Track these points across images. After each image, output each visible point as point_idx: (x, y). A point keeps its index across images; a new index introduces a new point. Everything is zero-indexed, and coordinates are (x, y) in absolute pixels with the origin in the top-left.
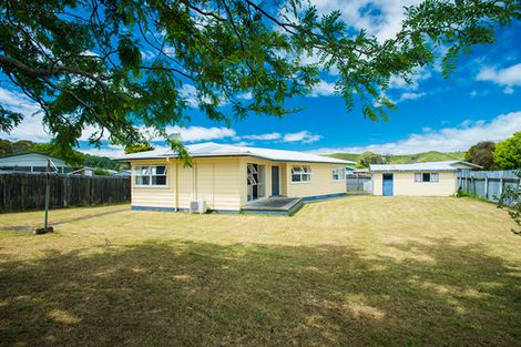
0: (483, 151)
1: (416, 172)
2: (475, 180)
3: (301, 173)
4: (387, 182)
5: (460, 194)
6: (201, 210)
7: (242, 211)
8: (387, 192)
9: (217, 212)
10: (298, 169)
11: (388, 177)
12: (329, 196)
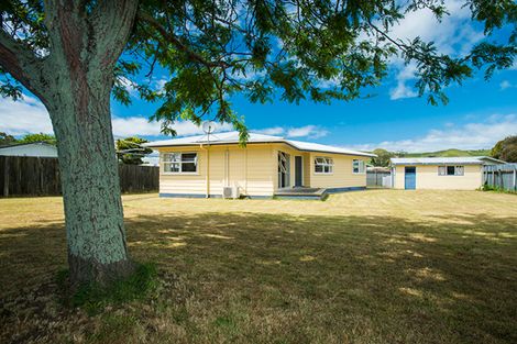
0: (512, 146)
1: (440, 166)
2: (503, 173)
3: (324, 165)
4: (409, 176)
5: (487, 188)
6: (234, 195)
7: (275, 197)
8: (410, 185)
9: (250, 197)
10: (320, 160)
11: (410, 170)
12: (350, 189)
